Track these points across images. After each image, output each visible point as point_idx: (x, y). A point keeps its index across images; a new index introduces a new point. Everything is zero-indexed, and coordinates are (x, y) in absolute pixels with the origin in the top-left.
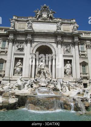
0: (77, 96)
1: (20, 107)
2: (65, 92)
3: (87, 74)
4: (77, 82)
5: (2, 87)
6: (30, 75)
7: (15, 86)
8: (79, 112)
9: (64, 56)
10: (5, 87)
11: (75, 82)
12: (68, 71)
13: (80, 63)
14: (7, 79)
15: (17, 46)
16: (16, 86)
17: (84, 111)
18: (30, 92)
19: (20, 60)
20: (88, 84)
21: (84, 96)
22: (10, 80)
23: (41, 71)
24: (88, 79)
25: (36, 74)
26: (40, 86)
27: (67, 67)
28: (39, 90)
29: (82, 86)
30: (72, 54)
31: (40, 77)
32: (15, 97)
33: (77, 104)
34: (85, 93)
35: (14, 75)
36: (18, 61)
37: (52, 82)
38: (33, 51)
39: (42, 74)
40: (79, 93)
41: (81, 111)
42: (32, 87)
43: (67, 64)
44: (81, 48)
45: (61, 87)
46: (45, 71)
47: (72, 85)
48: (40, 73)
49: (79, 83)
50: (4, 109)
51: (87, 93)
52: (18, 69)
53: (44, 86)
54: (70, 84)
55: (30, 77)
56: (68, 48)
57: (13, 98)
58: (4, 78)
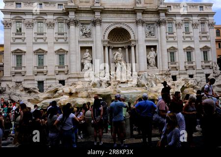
3: (176, 63)
4: (165, 74)
9: (146, 41)
11: (162, 75)
12: (152, 61)
13: (168, 50)
14: (75, 76)
15: (82, 30)
19: (87, 50)
20: (177, 76)
22: (79, 78)
24: (177, 70)
26: (119, 83)
27: (151, 56)
29: (171, 79)
30: (157, 38)
35: (81, 71)
36: (86, 52)
38: (104, 36)
42: (109, 84)
44: (169, 28)
49: (167, 75)
51: (178, 86)
53: (124, 83)
54: (157, 77)
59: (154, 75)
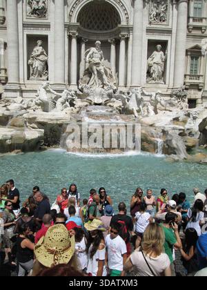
0: (172, 126)
1: (49, 146)
2: (147, 116)
3: (199, 76)
4: (176, 95)
5: (5, 106)
6: (66, 78)
7: (34, 103)
8: (172, 155)
9: (149, 31)
10: (13, 107)
11: (171, 96)
12: (157, 70)
13: (187, 51)
14: (14, 87)
15: (30, 3)
16: (36, 104)
17: (183, 155)
18: (68, 116)
19: (39, 42)
20: (199, 101)
21: (187, 126)
22: (22, 91)
23: (91, 69)
24: (200, 90)
25: (81, 75)
26: (91, 104)
27: (155, 60)
28: (87, 111)
29: (185, 104)
30: (170, 27)
31: (91, 83)
32: (36, 126)
33: (171, 140)
34: (190, 119)
35: (28, 79)
37: (117, 93)
38: (70, 16)
39: (95, 77)
40: (176, 119)
41: (176, 154)
42: (72, 105)
43: (155, 52)
44: (195, 8)
45: (138, 107)
46: (101, 68)
47: (163, 102)
48: (89, 72)
49: (178, 97)
50: (16, 151)
51: (195, 118)
52: (37, 64)
53: (100, 104)
54: (159, 98)
55: (67, 83)
56: (162, 8)
57: (33, 128)
58: (7, 86)
59: (154, 94)
